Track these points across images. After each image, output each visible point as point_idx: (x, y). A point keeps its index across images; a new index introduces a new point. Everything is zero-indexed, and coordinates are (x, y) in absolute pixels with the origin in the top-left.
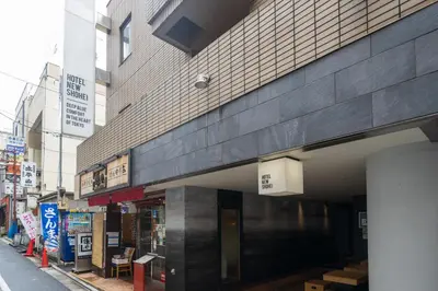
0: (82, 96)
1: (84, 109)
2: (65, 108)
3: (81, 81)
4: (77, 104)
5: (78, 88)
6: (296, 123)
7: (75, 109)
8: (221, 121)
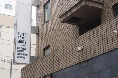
0: (24, 42)
1: (25, 49)
2: (17, 49)
3: (24, 34)
4: (22, 47)
5: (23, 38)
6: (109, 70)
7: (21, 50)
8: (88, 66)
